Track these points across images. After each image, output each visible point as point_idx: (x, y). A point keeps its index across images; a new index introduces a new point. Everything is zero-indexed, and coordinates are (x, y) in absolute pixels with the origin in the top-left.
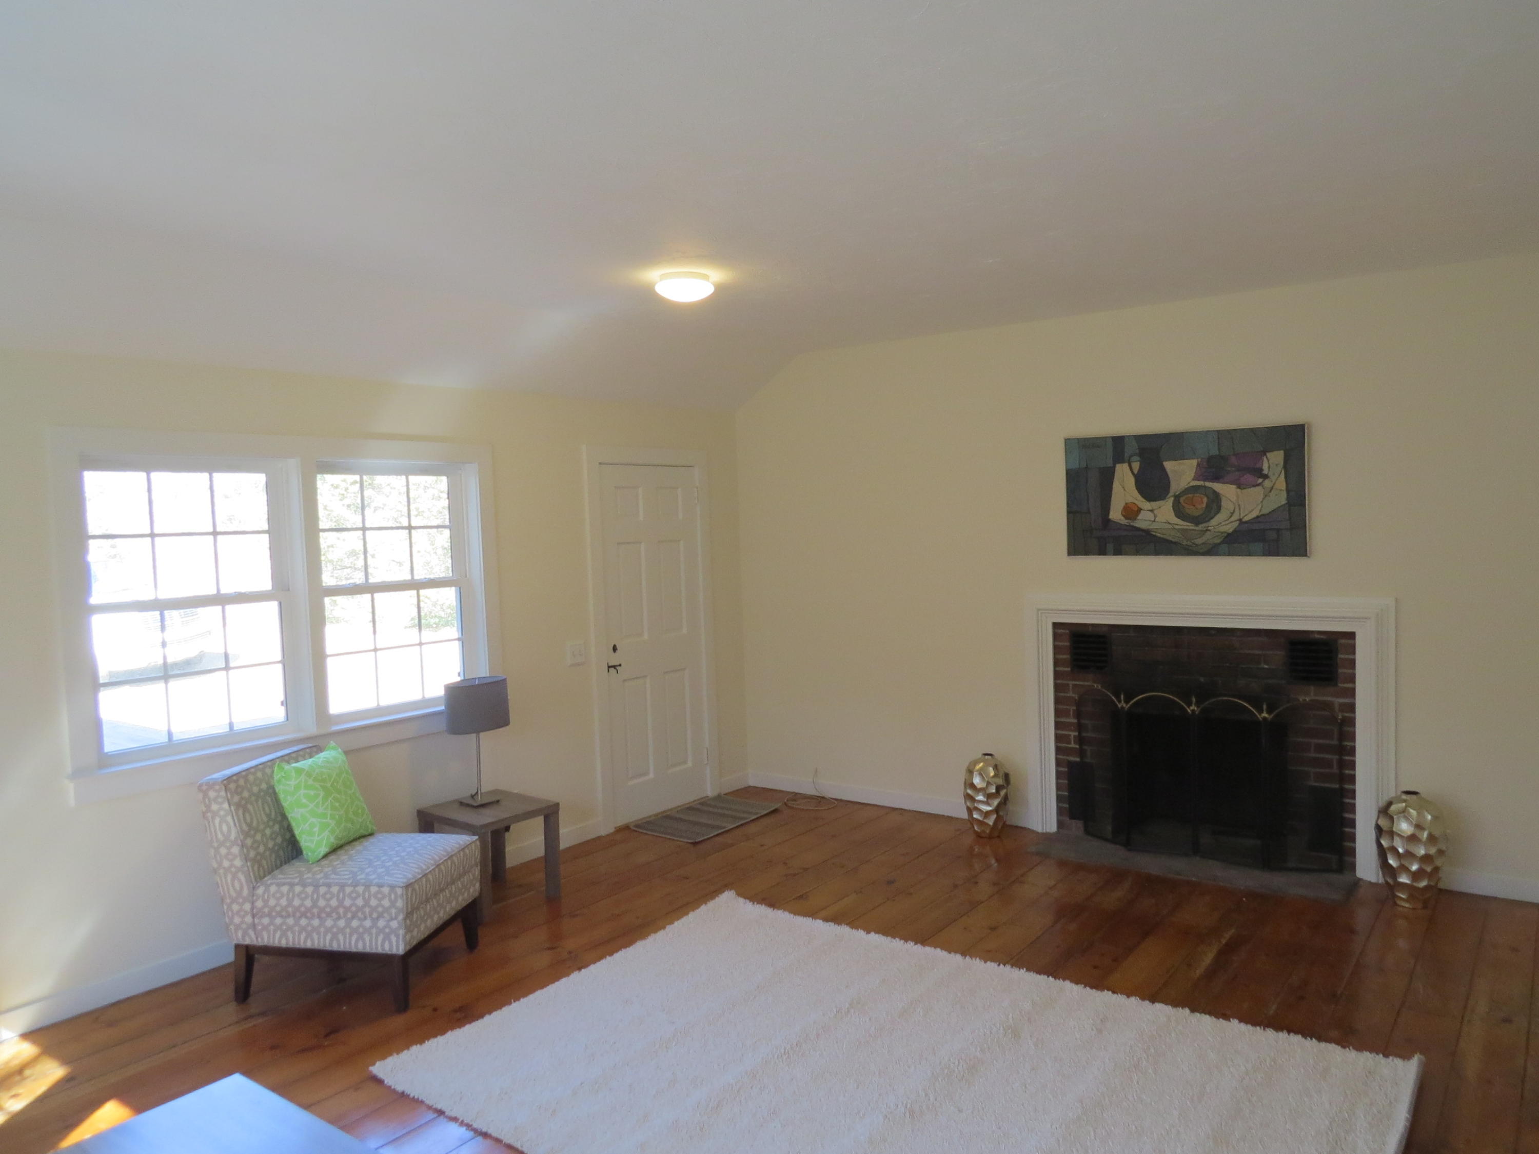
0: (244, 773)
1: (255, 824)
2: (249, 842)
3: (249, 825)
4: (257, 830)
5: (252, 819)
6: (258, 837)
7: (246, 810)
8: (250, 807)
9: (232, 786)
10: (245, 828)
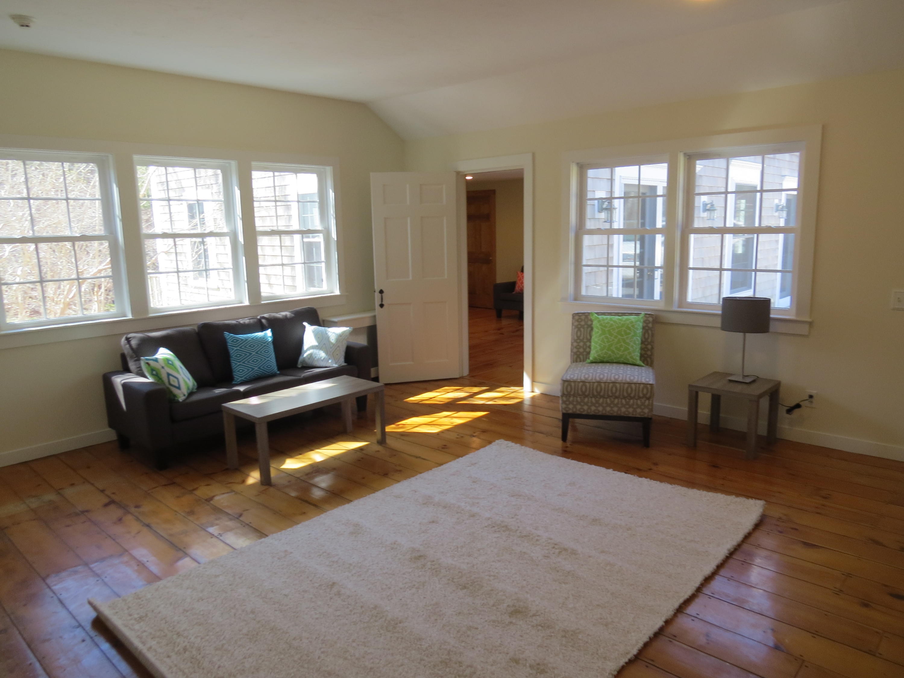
0: (587, 314)
1: (581, 338)
2: (575, 344)
3: (578, 337)
4: (582, 341)
5: (581, 334)
6: (581, 344)
7: (579, 329)
8: (582, 329)
9: (577, 317)
10: (576, 338)
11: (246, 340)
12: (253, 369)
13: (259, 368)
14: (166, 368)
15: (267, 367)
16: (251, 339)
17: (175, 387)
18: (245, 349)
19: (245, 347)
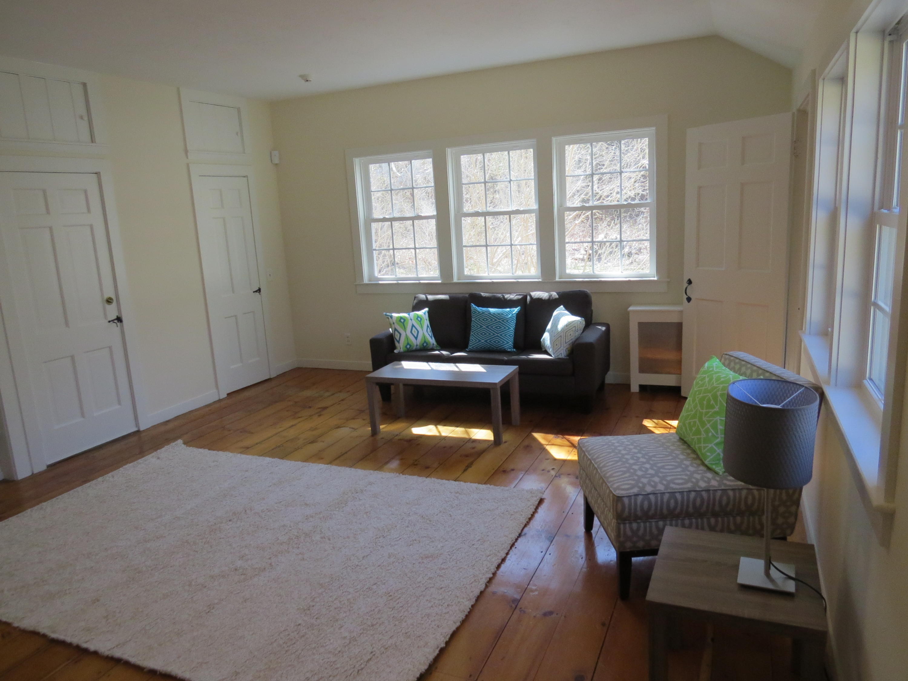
11: (483, 313)
12: (480, 341)
13: (486, 341)
14: (395, 324)
15: (494, 342)
16: (488, 313)
17: (397, 340)
18: (478, 322)
19: (479, 320)
